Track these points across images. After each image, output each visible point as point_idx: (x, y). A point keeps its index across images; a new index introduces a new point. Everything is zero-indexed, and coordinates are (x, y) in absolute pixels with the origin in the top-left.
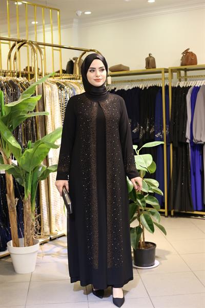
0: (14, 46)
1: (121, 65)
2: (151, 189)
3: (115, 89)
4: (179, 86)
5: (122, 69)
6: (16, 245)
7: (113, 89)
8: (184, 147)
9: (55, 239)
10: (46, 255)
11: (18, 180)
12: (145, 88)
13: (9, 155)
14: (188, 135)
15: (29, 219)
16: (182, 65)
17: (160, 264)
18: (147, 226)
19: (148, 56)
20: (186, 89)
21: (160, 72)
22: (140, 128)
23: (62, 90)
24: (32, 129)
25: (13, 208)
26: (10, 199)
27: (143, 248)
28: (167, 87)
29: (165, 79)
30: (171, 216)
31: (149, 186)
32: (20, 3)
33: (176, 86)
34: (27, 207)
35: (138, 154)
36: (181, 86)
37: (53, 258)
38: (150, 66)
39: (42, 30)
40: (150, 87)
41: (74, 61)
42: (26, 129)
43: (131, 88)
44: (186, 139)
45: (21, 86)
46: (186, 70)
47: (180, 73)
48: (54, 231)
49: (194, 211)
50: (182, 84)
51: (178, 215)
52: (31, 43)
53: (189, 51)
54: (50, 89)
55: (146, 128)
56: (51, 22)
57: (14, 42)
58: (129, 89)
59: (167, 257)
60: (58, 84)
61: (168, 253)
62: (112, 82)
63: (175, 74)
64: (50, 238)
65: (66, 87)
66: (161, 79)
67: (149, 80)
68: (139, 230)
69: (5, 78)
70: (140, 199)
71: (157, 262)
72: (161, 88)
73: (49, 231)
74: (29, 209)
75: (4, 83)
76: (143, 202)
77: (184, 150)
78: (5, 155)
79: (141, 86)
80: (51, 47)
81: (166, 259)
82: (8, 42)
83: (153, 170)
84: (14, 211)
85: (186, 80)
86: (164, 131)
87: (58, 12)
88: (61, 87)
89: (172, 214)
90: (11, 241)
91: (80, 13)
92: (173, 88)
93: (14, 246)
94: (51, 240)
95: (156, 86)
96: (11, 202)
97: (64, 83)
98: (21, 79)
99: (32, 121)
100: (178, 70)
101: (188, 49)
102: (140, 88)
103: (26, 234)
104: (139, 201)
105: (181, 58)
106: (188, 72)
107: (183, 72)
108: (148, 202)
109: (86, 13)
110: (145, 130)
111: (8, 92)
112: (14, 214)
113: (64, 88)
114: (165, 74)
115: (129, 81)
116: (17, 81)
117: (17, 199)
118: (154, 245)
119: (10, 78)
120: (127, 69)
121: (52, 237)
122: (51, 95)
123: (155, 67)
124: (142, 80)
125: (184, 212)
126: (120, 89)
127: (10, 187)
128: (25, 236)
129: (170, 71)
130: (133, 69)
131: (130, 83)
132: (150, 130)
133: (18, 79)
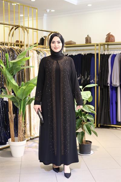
0: (13, 28)
1: (71, 41)
2: (90, 111)
3: (68, 54)
4: (104, 54)
5: (72, 43)
6: (13, 141)
7: (66, 54)
8: (106, 88)
9: (33, 139)
10: (29, 147)
11: (15, 104)
12: (85, 54)
13: (10, 90)
14: (109, 81)
15: (21, 126)
16: (106, 42)
17: (94, 153)
18: (87, 131)
19: (87, 36)
20: (108, 56)
21: (94, 46)
22: (82, 77)
23: (39, 54)
24: (22, 76)
25: (12, 120)
26: (11, 115)
27: (84, 144)
28: (97, 54)
29: (96, 49)
30: (98, 128)
31: (89, 109)
32: (15, 4)
33: (103, 54)
34: (20, 119)
35: (83, 91)
36: (105, 54)
37: (33, 149)
38: (88, 42)
39: (28, 19)
40: (88, 54)
41: (44, 38)
42: (19, 76)
43: (76, 54)
44: (108, 84)
45: (17, 51)
46: (108, 45)
47: (105, 46)
48: (32, 134)
49: (111, 125)
50: (106, 53)
51: (102, 127)
52: (22, 27)
53: (110, 34)
54: (32, 53)
55: (85, 77)
56: (33, 15)
57: (12, 26)
58: (76, 55)
59: (98, 149)
60: (37, 51)
61: (98, 147)
62: (66, 51)
63: (102, 47)
64: (31, 138)
65: (41, 53)
66: (94, 49)
67: (87, 50)
68: (83, 134)
69: (7, 46)
70: (84, 116)
71: (92, 152)
72: (94, 55)
73: (30, 134)
74: (21, 121)
75: (7, 49)
76: (86, 118)
77: (106, 90)
78: (8, 90)
79: (83, 53)
80: (32, 30)
81: (97, 150)
82: (8, 26)
83: (90, 101)
84: (12, 121)
85: (108, 50)
86: (95, 79)
87: (37, 10)
88: (38, 52)
89: (99, 126)
90: (10, 139)
91: (48, 11)
92: (101, 55)
93: (12, 141)
94: (31, 139)
95: (91, 54)
96: (11, 117)
97: (40, 50)
98: (16, 47)
99: (22, 72)
100: (104, 45)
101: (110, 33)
102: (82, 54)
103: (19, 134)
104: (83, 117)
105: (106, 38)
106: (109, 46)
107: (106, 46)
108: (88, 118)
109: (52, 11)
110: (85, 78)
111: (9, 55)
112: (13, 123)
113: (40, 53)
114: (97, 47)
115: (76, 50)
116: (14, 49)
117: (14, 115)
118: (91, 142)
119: (10, 47)
120: (75, 43)
121: (31, 137)
122: (33, 57)
123: (91, 43)
124: (83, 50)
125: (106, 125)
126: (70, 55)
127: (10, 108)
128: (19, 136)
129: (99, 45)
130: (78, 43)
131: (76, 51)
132: (87, 78)
133: (14, 47)
